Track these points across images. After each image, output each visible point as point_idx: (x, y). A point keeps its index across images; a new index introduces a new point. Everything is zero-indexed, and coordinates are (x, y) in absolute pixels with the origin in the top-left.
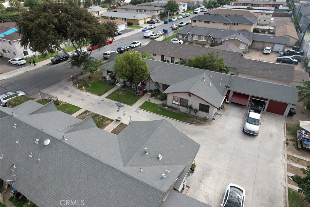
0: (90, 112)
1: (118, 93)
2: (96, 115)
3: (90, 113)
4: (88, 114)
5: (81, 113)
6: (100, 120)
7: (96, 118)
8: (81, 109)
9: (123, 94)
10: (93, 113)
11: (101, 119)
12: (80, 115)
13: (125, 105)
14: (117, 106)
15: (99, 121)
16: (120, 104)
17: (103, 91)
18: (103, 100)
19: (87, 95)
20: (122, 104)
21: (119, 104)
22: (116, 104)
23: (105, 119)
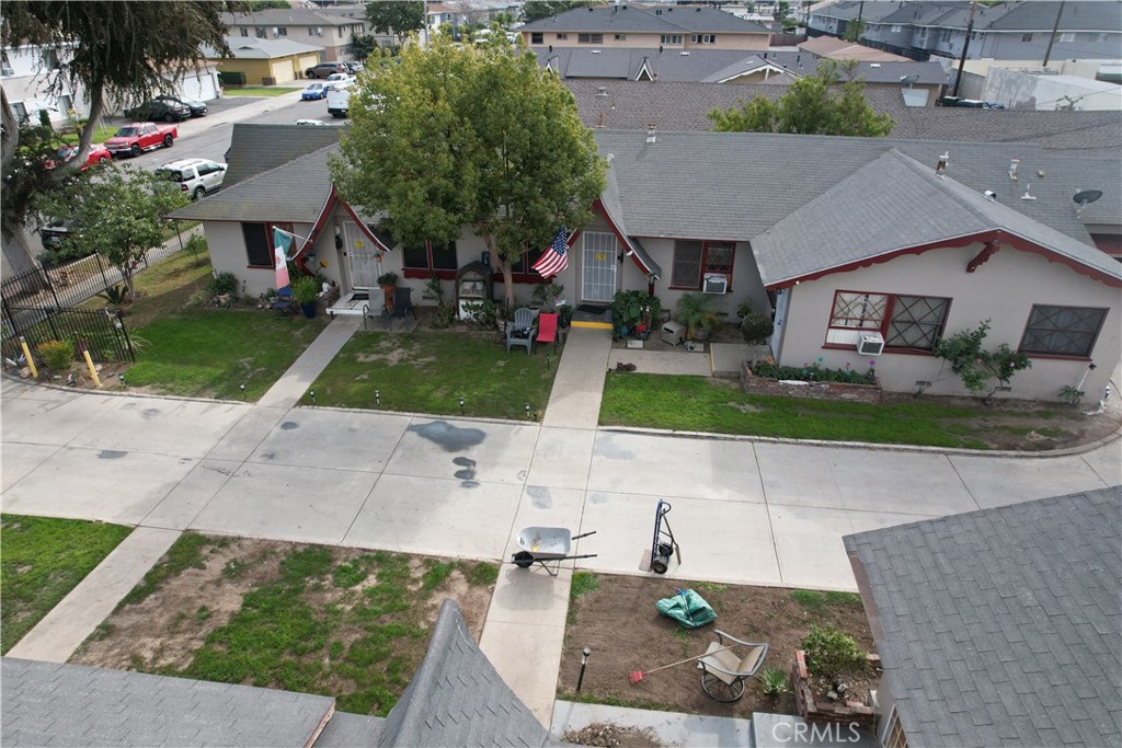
0: (224, 542)
1: (373, 357)
2: (297, 556)
3: (234, 553)
4: (216, 565)
5: (148, 577)
6: (371, 593)
7: (317, 588)
8: (124, 532)
9: (416, 358)
10: (266, 550)
11: (372, 581)
12: (136, 596)
13: (491, 427)
14: (428, 444)
15: (361, 612)
16: (451, 428)
17: (255, 365)
18: (288, 426)
19: (134, 416)
20: (462, 424)
21: (441, 429)
22: (413, 436)
23: (404, 576)
